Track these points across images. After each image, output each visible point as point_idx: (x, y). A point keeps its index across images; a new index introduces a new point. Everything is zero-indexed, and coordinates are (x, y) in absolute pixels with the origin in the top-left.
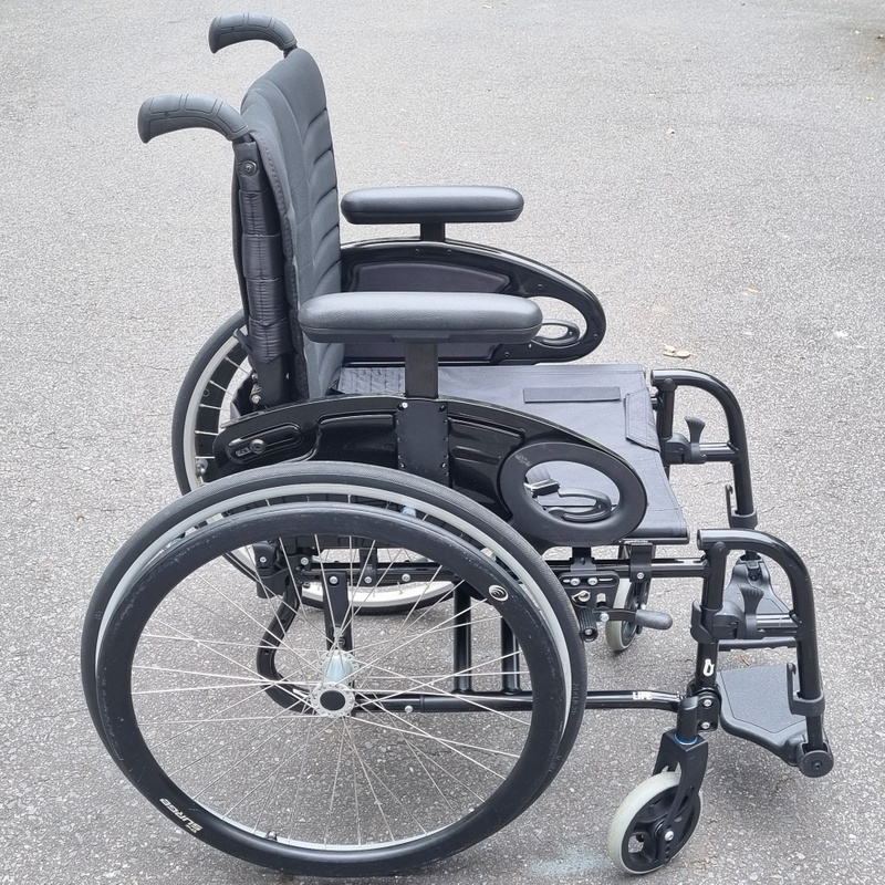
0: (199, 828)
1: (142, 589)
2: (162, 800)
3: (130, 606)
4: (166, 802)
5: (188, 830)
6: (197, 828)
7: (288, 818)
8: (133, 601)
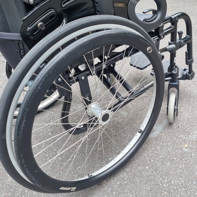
0: (75, 188)
1: (27, 110)
2: (60, 189)
3: (24, 121)
4: (62, 188)
5: (72, 191)
6: (74, 188)
8: (25, 118)
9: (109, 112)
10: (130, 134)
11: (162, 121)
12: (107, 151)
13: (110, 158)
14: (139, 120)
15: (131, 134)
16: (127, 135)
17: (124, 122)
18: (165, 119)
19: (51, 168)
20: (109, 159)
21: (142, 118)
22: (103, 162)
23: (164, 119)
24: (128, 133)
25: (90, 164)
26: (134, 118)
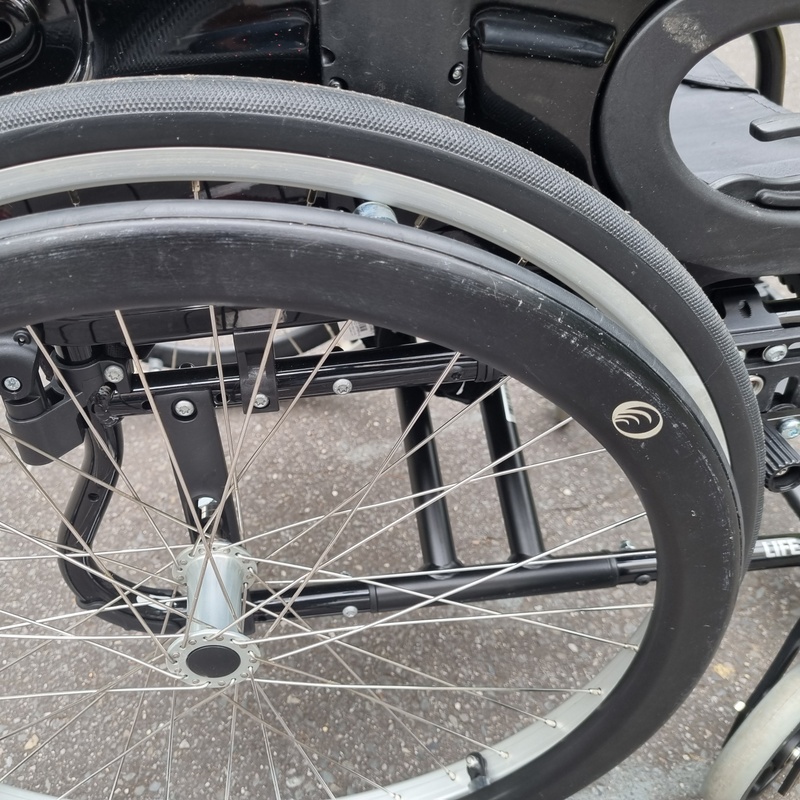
7: (163, 741)
9: (245, 646)
10: (464, 718)
11: (678, 757)
12: (311, 728)
13: (298, 774)
14: (559, 669)
15: (469, 722)
16: (451, 711)
17: (479, 634)
18: (703, 753)
19: (85, 657)
20: (290, 777)
21: (581, 667)
22: (257, 776)
23: (697, 752)
24: (458, 706)
25: (210, 742)
26: (541, 642)
